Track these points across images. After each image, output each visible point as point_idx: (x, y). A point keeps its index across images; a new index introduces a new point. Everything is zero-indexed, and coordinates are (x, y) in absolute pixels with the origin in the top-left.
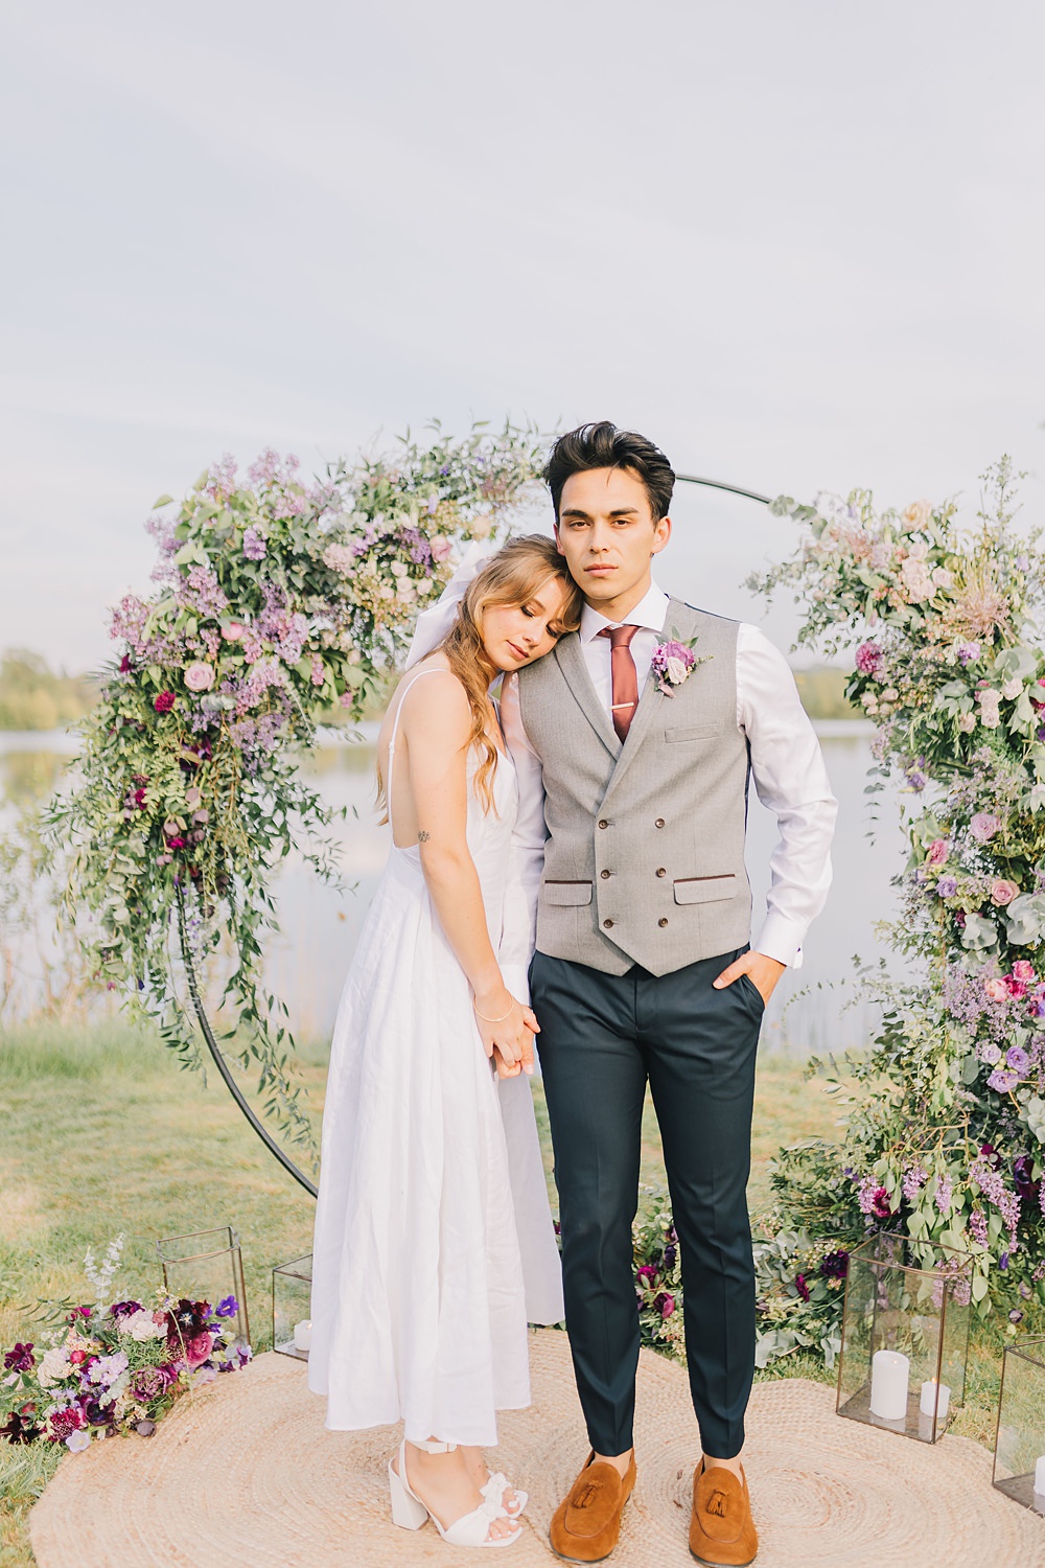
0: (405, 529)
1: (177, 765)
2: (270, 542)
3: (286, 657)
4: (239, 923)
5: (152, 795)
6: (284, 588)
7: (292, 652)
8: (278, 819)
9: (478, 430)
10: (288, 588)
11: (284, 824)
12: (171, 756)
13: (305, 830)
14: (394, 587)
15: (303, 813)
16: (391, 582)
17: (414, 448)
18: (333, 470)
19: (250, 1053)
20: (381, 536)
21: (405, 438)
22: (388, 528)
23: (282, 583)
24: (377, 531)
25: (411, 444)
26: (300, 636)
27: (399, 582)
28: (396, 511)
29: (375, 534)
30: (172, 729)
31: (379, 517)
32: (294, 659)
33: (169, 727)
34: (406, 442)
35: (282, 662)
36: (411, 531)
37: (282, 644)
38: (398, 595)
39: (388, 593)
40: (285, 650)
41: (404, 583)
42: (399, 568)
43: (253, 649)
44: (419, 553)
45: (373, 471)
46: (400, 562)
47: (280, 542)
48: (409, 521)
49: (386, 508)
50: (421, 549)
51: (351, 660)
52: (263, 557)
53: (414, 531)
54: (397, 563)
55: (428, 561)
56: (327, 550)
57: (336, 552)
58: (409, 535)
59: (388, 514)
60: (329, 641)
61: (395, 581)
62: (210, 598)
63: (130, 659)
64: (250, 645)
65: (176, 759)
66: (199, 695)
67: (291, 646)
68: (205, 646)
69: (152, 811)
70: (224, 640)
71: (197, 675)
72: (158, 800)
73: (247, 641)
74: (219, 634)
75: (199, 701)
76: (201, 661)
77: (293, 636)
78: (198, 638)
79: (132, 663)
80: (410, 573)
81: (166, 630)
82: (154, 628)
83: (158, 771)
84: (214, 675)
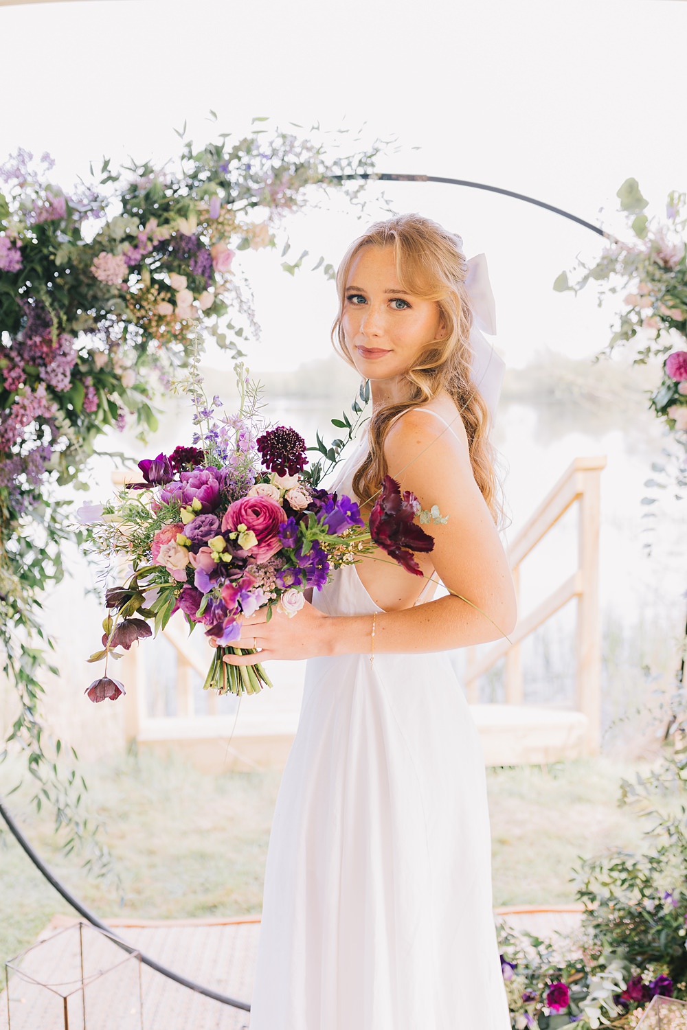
0: (182, 235)
2: (28, 250)
3: (54, 383)
6: (47, 304)
7: (60, 377)
8: (52, 550)
9: (259, 126)
10: (52, 305)
11: (58, 556)
13: (84, 560)
14: (173, 302)
15: (79, 543)
16: (169, 295)
17: (189, 145)
19: (42, 797)
20: (156, 243)
21: (181, 131)
22: (164, 233)
23: (44, 298)
24: (150, 239)
25: (186, 140)
26: (69, 358)
27: (179, 297)
28: (172, 214)
29: (149, 244)
31: (153, 223)
32: (63, 384)
34: (181, 135)
35: (50, 389)
36: (190, 238)
37: (49, 369)
38: (177, 311)
39: (165, 309)
40: (52, 375)
41: (184, 296)
42: (177, 281)
43: (13, 374)
44: (199, 264)
45: (141, 171)
46: (179, 273)
47: (41, 251)
48: (188, 227)
49: (160, 212)
50: (201, 258)
51: (125, 382)
52: (18, 267)
53: (194, 238)
54: (175, 276)
55: (209, 272)
56: (96, 260)
57: (106, 263)
58: (187, 243)
59: (162, 219)
60: (100, 362)
61: (173, 295)
64: (11, 370)
67: (59, 370)
73: (6, 364)
77: (59, 359)
80: (190, 287)
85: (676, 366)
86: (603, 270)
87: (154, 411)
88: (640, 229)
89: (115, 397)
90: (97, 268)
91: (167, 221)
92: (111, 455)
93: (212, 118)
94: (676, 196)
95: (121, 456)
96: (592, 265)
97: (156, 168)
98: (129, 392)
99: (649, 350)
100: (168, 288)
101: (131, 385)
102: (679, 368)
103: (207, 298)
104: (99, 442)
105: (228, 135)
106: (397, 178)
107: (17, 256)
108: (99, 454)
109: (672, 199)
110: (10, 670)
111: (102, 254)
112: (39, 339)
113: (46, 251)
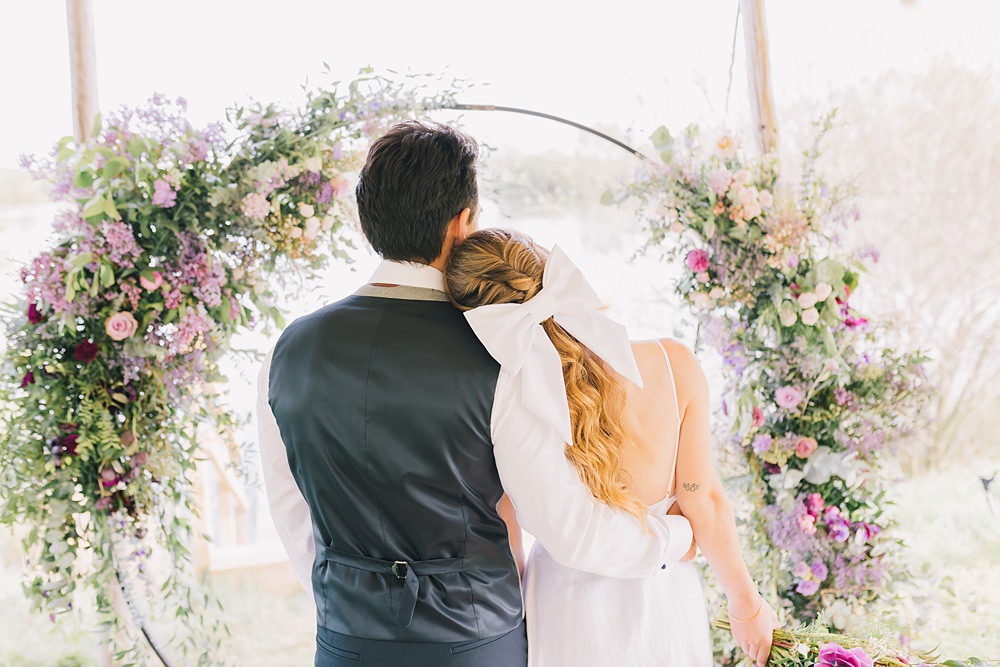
0: (309, 172)
1: (107, 410)
2: (181, 191)
3: (207, 300)
4: (169, 532)
5: (83, 445)
7: (213, 296)
12: (99, 404)
14: (302, 226)
16: (299, 221)
17: (309, 95)
18: (233, 117)
19: (188, 643)
20: (286, 178)
21: (304, 84)
22: (294, 171)
24: (282, 176)
25: (307, 91)
26: (218, 279)
27: (308, 223)
28: (299, 154)
29: (281, 179)
30: (94, 375)
31: (284, 162)
32: (215, 300)
33: (91, 374)
34: (304, 88)
35: (206, 306)
36: (315, 174)
37: (203, 289)
38: (306, 234)
39: (297, 233)
40: (206, 294)
41: (313, 223)
42: (306, 210)
43: (174, 295)
44: (324, 195)
45: (264, 113)
46: (306, 203)
47: (193, 191)
48: (314, 165)
49: (287, 151)
50: (326, 190)
51: (256, 290)
52: (173, 204)
53: (318, 174)
54: (302, 204)
55: (330, 199)
56: (244, 200)
57: (254, 202)
58: (313, 178)
59: (291, 158)
60: (238, 275)
61: (303, 221)
62: (127, 250)
63: (38, 308)
64: (170, 292)
65: (104, 405)
66: (122, 343)
67: (212, 290)
68: (123, 295)
69: (85, 458)
70: (145, 290)
71: (119, 325)
72: (91, 447)
73: (167, 288)
74: (138, 284)
75: (122, 349)
76: (122, 309)
77: (212, 280)
78: (116, 288)
79: (43, 313)
80: (316, 213)
81: (87, 287)
82: (77, 287)
83: (87, 419)
84: (136, 323)
85: (694, 263)
87: (281, 313)
88: (667, 158)
90: (246, 206)
91: (295, 161)
92: (245, 352)
93: (326, 70)
94: (692, 129)
95: (255, 352)
97: (278, 110)
98: (260, 298)
99: (674, 249)
100: (296, 214)
101: (262, 292)
102: (698, 263)
103: (329, 221)
105: (339, 82)
106: (471, 107)
107: (174, 196)
109: (689, 132)
111: (249, 195)
112: (196, 266)
113: (198, 191)
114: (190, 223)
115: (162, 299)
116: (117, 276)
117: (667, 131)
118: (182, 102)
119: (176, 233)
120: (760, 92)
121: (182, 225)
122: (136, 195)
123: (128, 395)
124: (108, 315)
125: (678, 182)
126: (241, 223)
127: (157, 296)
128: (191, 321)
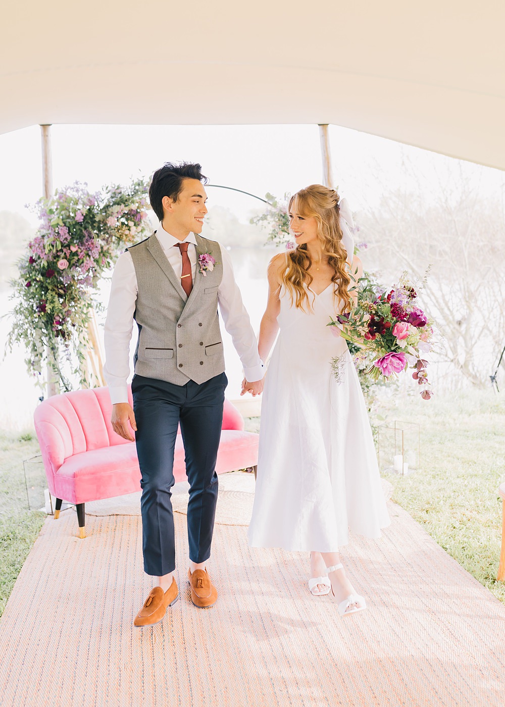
0: (132, 210)
1: (57, 296)
2: (85, 216)
3: (94, 256)
5: (48, 307)
12: (54, 293)
14: (129, 230)
16: (128, 228)
18: (105, 189)
23: (91, 230)
27: (131, 229)
28: (128, 203)
30: (53, 282)
31: (122, 205)
32: (97, 256)
33: (51, 282)
34: (131, 178)
35: (93, 258)
36: (135, 211)
37: (92, 252)
38: (131, 233)
39: (127, 232)
40: (93, 254)
41: (133, 228)
42: (131, 224)
43: (82, 254)
45: (116, 188)
46: (131, 221)
47: (89, 216)
48: (134, 207)
49: (124, 202)
50: (138, 217)
51: (112, 255)
52: (82, 221)
54: (129, 222)
55: (140, 220)
56: (108, 219)
57: (112, 220)
59: (126, 204)
60: (105, 248)
62: (66, 237)
63: (33, 258)
64: (81, 252)
65: (56, 293)
66: (62, 270)
67: (96, 252)
68: (64, 253)
69: (49, 312)
70: (72, 251)
71: (62, 264)
72: (51, 308)
73: (79, 251)
74: (69, 249)
75: (62, 273)
76: (63, 258)
77: (95, 248)
78: (61, 250)
79: (35, 259)
80: (135, 225)
81: (52, 249)
82: (49, 249)
83: (50, 297)
84: (68, 263)
86: (264, 218)
88: (275, 205)
89: (109, 260)
90: (108, 222)
91: (127, 206)
92: (108, 279)
94: (287, 194)
96: (261, 216)
97: (121, 187)
98: (113, 258)
100: (127, 225)
101: (114, 255)
103: (140, 228)
104: (103, 274)
107: (83, 218)
108: (105, 279)
109: (285, 195)
110: (75, 350)
111: (110, 217)
112: (90, 243)
113: (91, 216)
114: (88, 227)
115: (78, 255)
116: (62, 246)
117: (270, 194)
118: (86, 184)
119: (83, 231)
120: (327, 178)
121: (85, 228)
122: (69, 217)
123: (64, 291)
124: (58, 261)
125: (281, 215)
126: (107, 228)
127: (76, 254)
128: (88, 262)
